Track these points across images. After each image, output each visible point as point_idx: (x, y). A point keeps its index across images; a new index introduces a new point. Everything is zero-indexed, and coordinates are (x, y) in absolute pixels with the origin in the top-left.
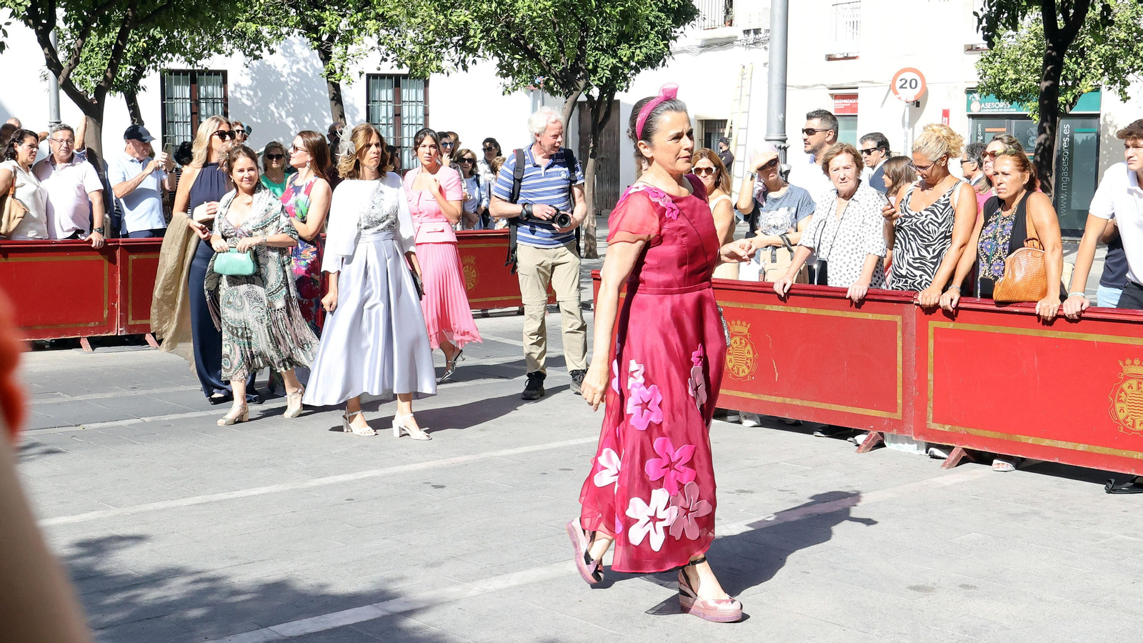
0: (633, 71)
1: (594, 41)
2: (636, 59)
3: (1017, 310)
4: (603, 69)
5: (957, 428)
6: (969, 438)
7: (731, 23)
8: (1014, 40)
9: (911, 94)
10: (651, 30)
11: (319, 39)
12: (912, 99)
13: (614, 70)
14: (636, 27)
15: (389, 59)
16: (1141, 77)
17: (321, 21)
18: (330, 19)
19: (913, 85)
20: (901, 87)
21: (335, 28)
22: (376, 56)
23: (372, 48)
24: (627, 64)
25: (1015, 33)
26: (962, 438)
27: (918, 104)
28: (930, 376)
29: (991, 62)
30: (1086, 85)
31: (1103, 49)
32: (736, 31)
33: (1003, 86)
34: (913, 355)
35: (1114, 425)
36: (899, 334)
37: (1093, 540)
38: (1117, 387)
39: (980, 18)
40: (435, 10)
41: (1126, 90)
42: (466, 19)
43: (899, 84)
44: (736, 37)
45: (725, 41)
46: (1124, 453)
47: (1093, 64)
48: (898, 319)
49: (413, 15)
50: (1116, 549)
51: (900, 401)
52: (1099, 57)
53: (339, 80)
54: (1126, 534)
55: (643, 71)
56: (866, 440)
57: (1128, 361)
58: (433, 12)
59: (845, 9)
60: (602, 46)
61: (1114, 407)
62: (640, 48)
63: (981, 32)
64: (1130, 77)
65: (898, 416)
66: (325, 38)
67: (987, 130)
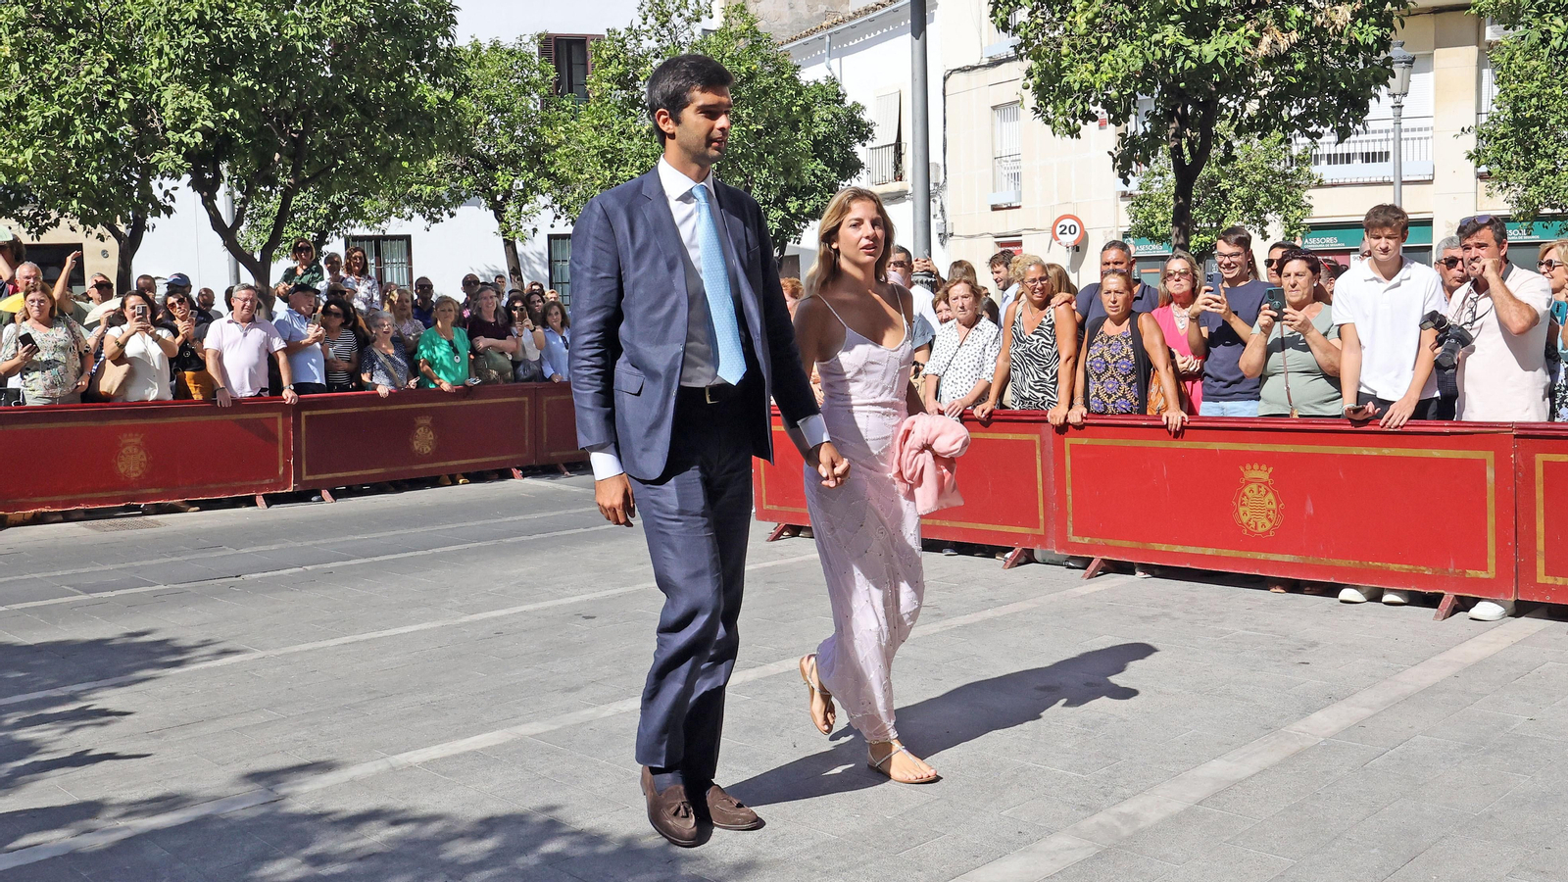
0: (803, 224)
1: (762, 194)
2: (806, 210)
3: (1145, 424)
4: (772, 221)
5: (1096, 540)
6: (1107, 549)
7: (901, 177)
8: (1161, 185)
9: (1070, 239)
10: (818, 182)
11: (494, 199)
12: (1071, 244)
13: (783, 221)
14: (800, 179)
15: (563, 217)
16: (1277, 216)
17: (493, 180)
18: (502, 179)
19: (1072, 231)
20: (1061, 233)
21: (507, 188)
22: (549, 214)
23: (545, 207)
24: (795, 216)
25: (1161, 178)
26: (1099, 549)
27: (1078, 250)
28: (1069, 491)
29: (1141, 206)
30: (1227, 224)
31: (1243, 191)
32: (907, 184)
33: (1153, 228)
34: (1052, 472)
35: (1238, 528)
36: (1038, 452)
37: (1216, 637)
38: (1240, 491)
39: (1116, 156)
40: (602, 166)
41: (1265, 229)
42: (631, 174)
43: (1059, 230)
44: (907, 191)
45: (897, 195)
46: (1249, 555)
47: (1234, 205)
48: (1036, 438)
49: (581, 172)
50: (1236, 643)
51: (1041, 517)
52: (1239, 198)
53: (514, 238)
54: (1246, 630)
55: (811, 223)
56: (1012, 557)
57: (1248, 467)
58: (599, 168)
59: (1007, 161)
60: (771, 199)
61: (1237, 511)
62: (809, 199)
63: (1117, 170)
64: (1269, 217)
65: (1041, 531)
66: (499, 198)
67: (1142, 271)
